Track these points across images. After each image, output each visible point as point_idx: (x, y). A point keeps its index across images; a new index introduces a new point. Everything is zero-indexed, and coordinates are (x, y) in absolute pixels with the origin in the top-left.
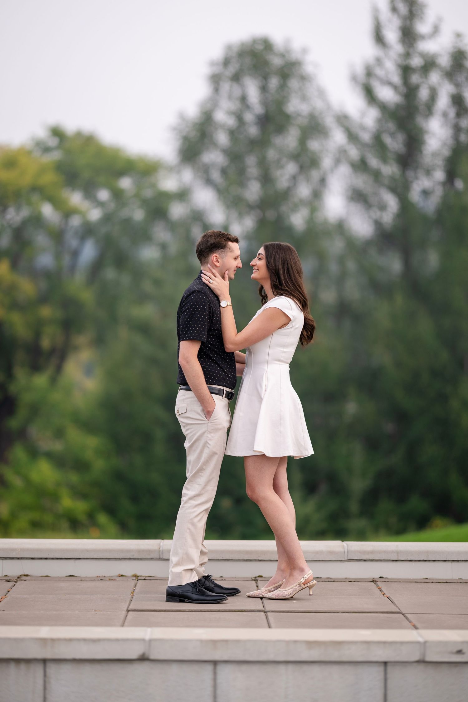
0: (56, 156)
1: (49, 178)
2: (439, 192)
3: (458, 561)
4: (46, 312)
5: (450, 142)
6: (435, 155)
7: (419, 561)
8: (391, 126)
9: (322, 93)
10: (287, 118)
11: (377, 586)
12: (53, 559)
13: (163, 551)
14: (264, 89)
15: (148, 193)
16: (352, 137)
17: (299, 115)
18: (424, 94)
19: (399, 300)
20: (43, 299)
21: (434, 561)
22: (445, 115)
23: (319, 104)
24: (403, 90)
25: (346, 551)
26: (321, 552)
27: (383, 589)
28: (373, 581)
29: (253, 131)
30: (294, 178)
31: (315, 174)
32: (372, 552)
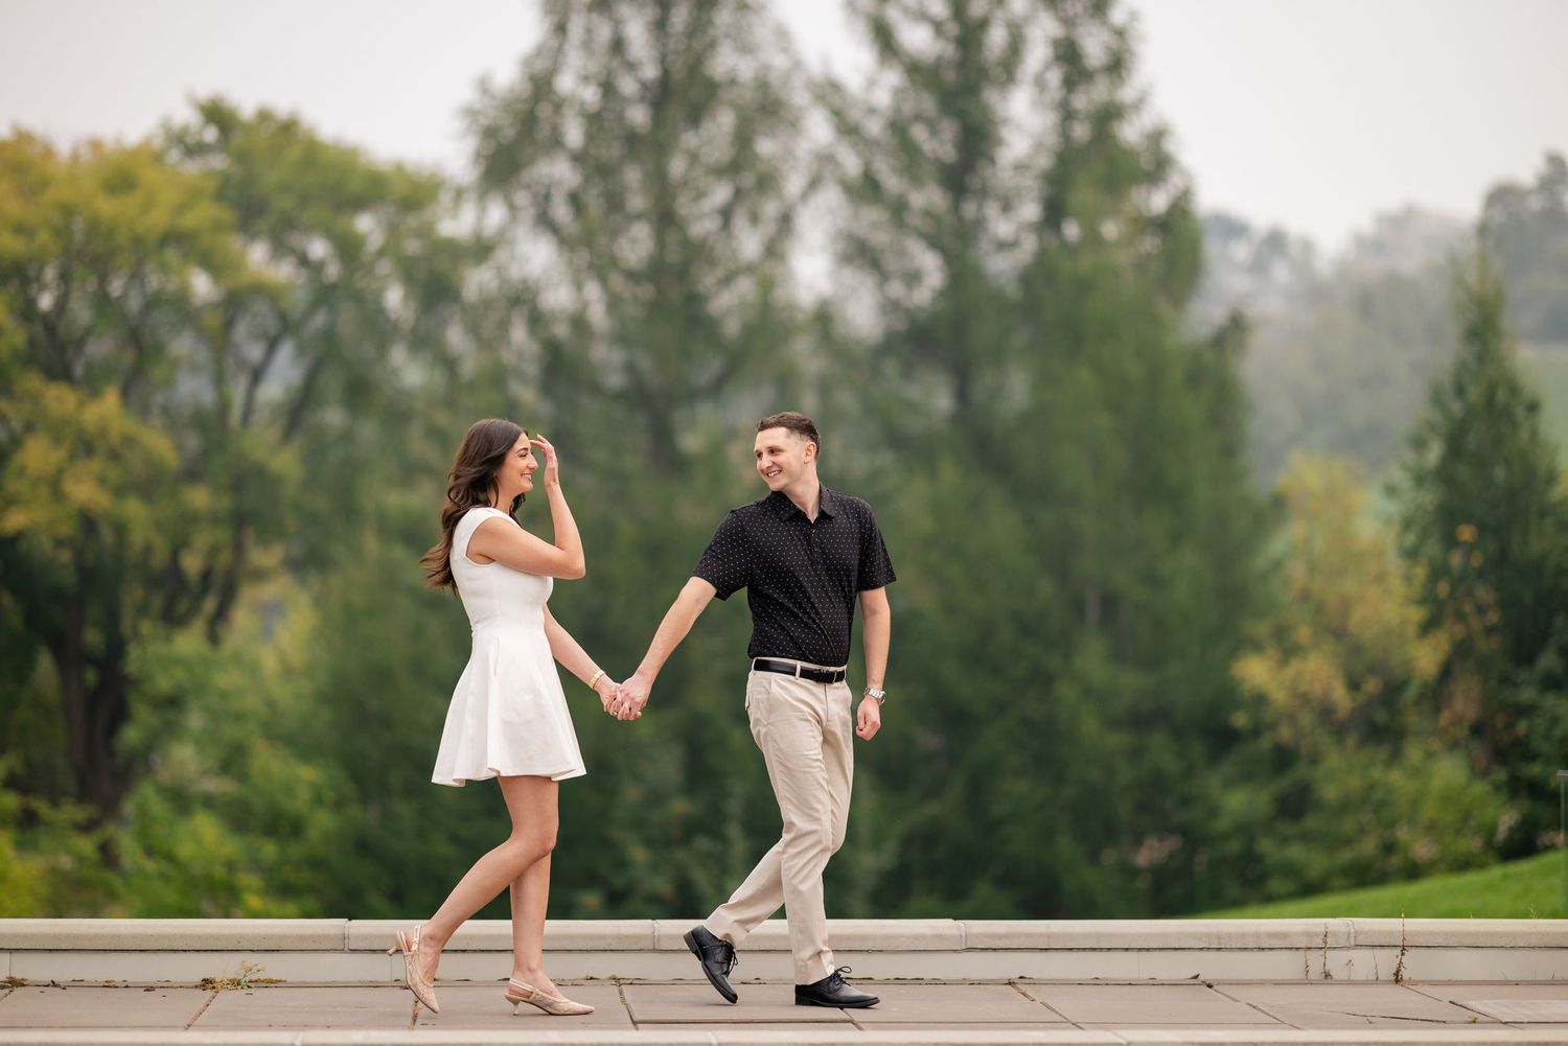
0: (218, 162)
1: (204, 214)
2: (1029, 245)
3: (1148, 949)
4: (199, 498)
5: (1053, 140)
6: (1020, 167)
7: (1084, 949)
8: (928, 104)
9: (783, 36)
10: (712, 89)
11: (1018, 989)
12: (475, 951)
13: (659, 936)
14: (660, 26)
15: (412, 246)
16: (847, 129)
17: (733, 82)
18: (996, 38)
19: (949, 473)
20: (192, 474)
21: (1109, 949)
22: (1040, 83)
23: (779, 61)
24: (953, 29)
25: (964, 934)
26: (922, 937)
27: (1029, 993)
28: (1010, 984)
29: (638, 116)
30: (726, 214)
31: (770, 208)
32: (1007, 936)
